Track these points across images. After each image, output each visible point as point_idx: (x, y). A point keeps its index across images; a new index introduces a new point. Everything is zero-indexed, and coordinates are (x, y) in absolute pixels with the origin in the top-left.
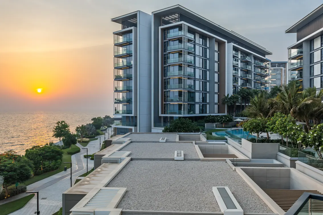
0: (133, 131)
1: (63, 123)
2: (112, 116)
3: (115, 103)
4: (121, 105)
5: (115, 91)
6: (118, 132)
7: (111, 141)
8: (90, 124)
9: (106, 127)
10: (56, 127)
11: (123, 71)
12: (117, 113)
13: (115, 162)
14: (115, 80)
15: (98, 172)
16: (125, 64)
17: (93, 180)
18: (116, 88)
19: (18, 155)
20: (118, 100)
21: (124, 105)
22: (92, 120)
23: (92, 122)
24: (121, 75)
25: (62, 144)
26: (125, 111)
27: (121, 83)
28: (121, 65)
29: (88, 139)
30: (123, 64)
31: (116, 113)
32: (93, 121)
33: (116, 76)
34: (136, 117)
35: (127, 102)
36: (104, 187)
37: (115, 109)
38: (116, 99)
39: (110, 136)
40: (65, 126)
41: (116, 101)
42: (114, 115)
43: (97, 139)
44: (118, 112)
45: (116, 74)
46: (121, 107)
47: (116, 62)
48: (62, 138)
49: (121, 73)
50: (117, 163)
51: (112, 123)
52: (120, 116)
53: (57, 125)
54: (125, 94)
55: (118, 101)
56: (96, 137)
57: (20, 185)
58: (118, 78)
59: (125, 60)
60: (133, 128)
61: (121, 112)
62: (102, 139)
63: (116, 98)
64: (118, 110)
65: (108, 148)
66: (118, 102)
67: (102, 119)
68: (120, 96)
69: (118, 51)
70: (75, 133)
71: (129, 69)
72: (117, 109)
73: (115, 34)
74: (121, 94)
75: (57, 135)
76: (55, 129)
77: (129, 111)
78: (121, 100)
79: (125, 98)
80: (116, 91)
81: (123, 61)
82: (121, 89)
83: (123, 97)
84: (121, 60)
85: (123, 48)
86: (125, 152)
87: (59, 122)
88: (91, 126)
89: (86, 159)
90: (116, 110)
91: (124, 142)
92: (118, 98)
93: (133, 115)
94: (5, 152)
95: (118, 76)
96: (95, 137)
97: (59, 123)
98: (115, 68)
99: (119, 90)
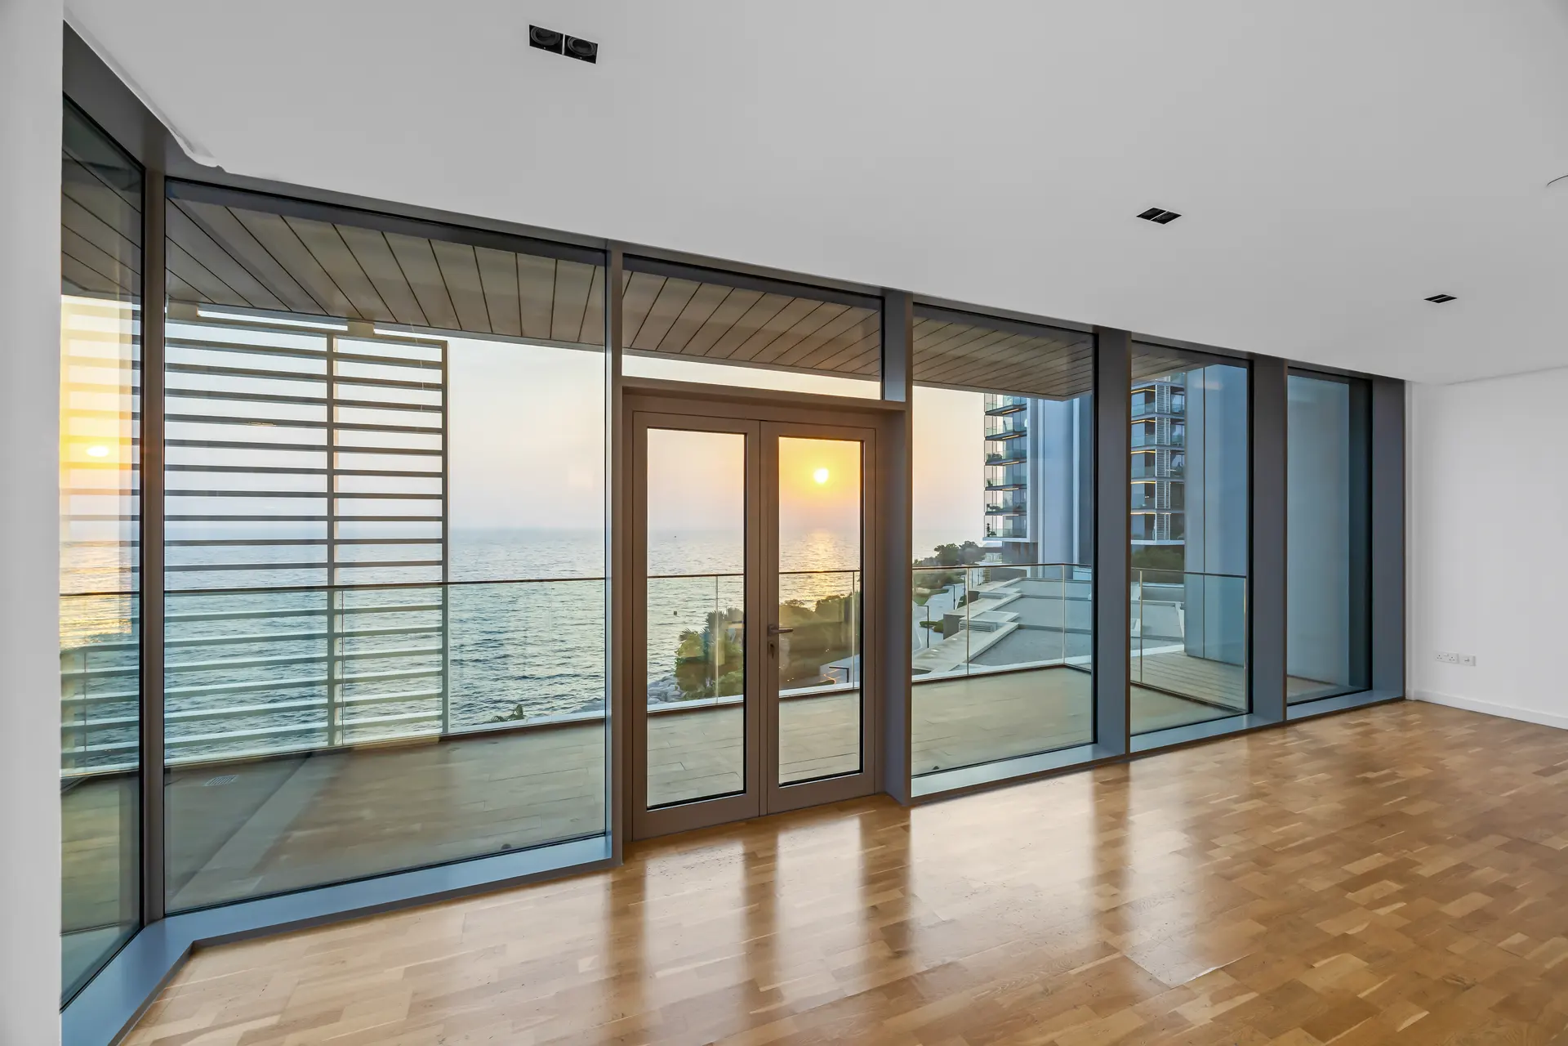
0: (1029, 575)
2: (981, 544)
3: (988, 513)
4: (1000, 518)
5: (987, 489)
6: (992, 575)
7: (978, 593)
8: (931, 558)
9: (967, 567)
11: (1005, 443)
12: (991, 534)
13: (988, 628)
14: (987, 463)
16: (1010, 427)
18: (989, 482)
20: (993, 508)
21: (1008, 518)
22: (936, 550)
23: (935, 554)
24: (1001, 454)
26: (1009, 530)
27: (1000, 471)
28: (1000, 430)
29: (927, 591)
30: (1006, 429)
31: (988, 536)
32: (938, 553)
33: (989, 456)
34: (1035, 545)
35: (1015, 512)
37: (986, 526)
38: (988, 506)
39: (976, 583)
41: (989, 510)
42: (984, 539)
43: (947, 591)
44: (993, 534)
45: (991, 453)
46: (1000, 523)
47: (989, 425)
49: (1000, 448)
50: (989, 630)
51: (982, 559)
52: (998, 543)
54: (1009, 495)
56: (944, 588)
58: (993, 460)
59: (1009, 420)
60: (1028, 569)
61: (1000, 534)
62: (959, 591)
63: (990, 502)
64: (994, 528)
65: (972, 605)
66: (993, 511)
67: (957, 549)
68: (1000, 498)
71: (1018, 439)
72: (991, 526)
74: (1000, 493)
77: (1018, 532)
78: (1002, 507)
79: (1010, 503)
80: (990, 487)
81: (1004, 422)
82: (1000, 483)
83: (1005, 501)
84: (1000, 419)
86: (1006, 614)
90: (988, 528)
91: (1006, 595)
92: (994, 502)
93: (1027, 540)
95: (994, 455)
96: (941, 587)
98: (987, 438)
99: (997, 486)
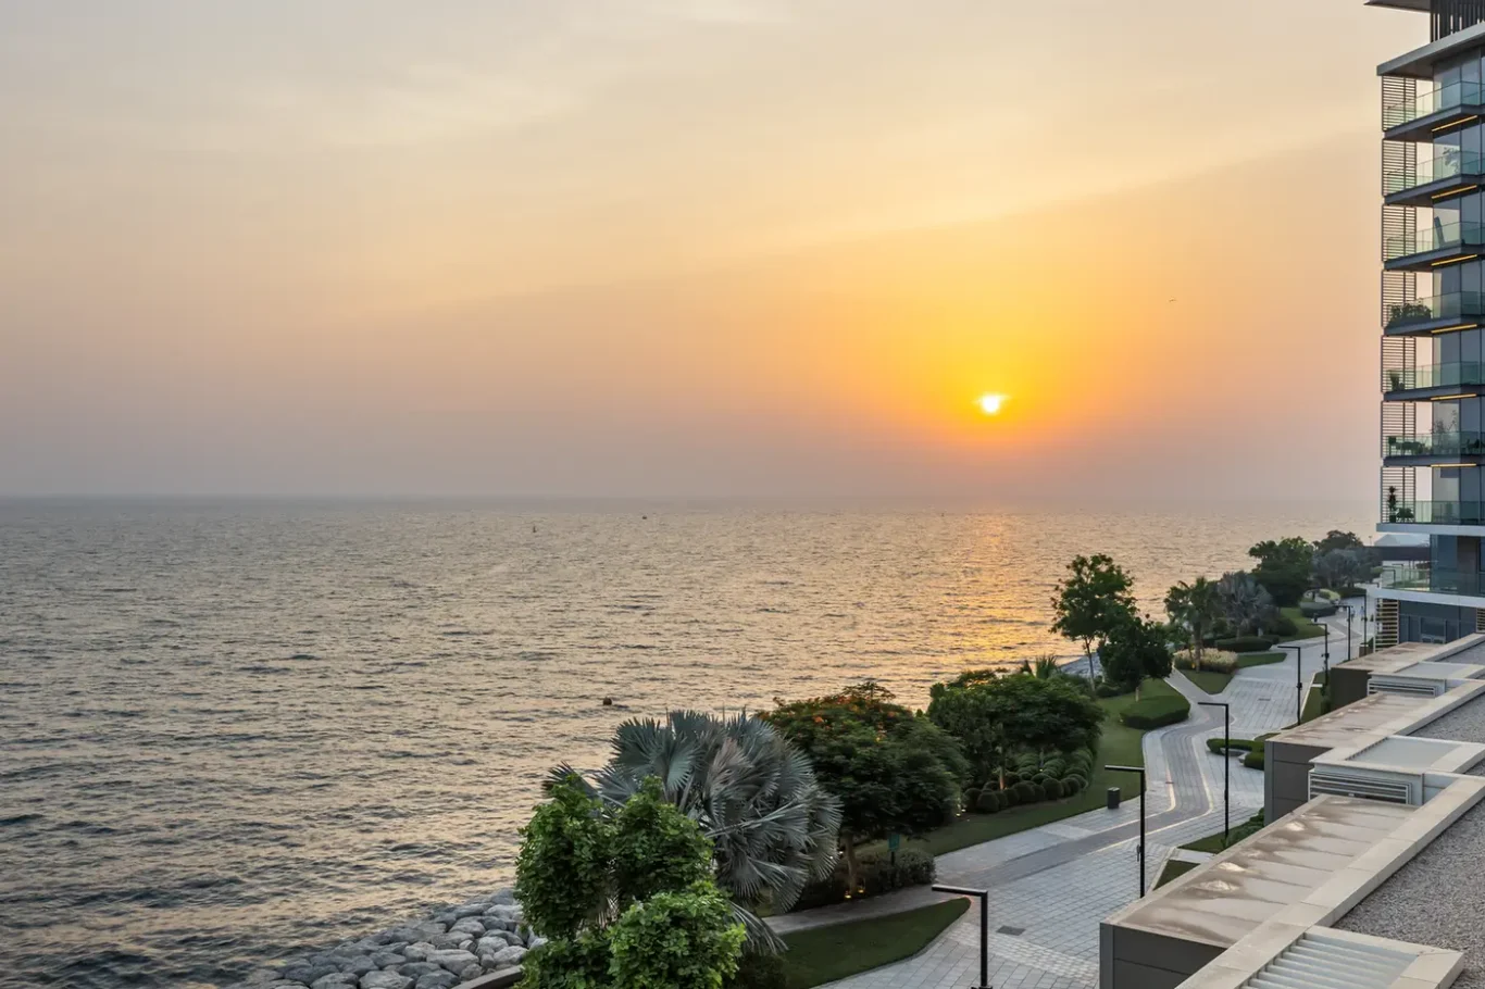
1: (1103, 568)
2: (1370, 536)
3: (1390, 461)
4: (1424, 475)
5: (1388, 397)
6: (1406, 624)
7: (1365, 675)
8: (1241, 575)
9: (1335, 596)
10: (1070, 584)
11: (1439, 276)
12: (1399, 514)
13: (1395, 793)
14: (1390, 330)
15: (1293, 838)
16: (1452, 235)
17: (1261, 877)
18: (1394, 379)
19: (898, 709)
20: (1406, 446)
21: (1445, 473)
22: (1253, 552)
23: (1251, 564)
24: (1429, 304)
25: (1099, 672)
26: (1449, 505)
27: (1425, 350)
28: (1425, 242)
29: (1228, 657)
30: (1441, 237)
31: (1393, 519)
32: (1259, 561)
33: (1395, 310)
35: (1464, 457)
36: (1320, 923)
37: (1387, 493)
38: (1392, 440)
39: (1357, 644)
40: (1114, 582)
41: (1395, 452)
42: (1380, 528)
43: (1281, 658)
44: (1407, 514)
45: (1399, 301)
46: (1422, 486)
47: (1395, 231)
48: (1095, 644)
49: (1425, 289)
50: (1403, 802)
51: (1370, 577)
52: (1418, 538)
53: (1072, 575)
54: (1450, 412)
55: (1408, 453)
56: (1274, 648)
57: (909, 848)
58: (1404, 322)
59: (1450, 216)
61: (1424, 514)
62: (1307, 662)
63: (1396, 431)
64: (1409, 498)
65: (1347, 715)
66: (1404, 453)
67: (1308, 553)
68: (1423, 421)
69: (1409, 163)
70: (1163, 618)
71: (1476, 264)
72: (1398, 495)
73: (1393, 73)
74: (1425, 410)
75: (1073, 626)
76: (1066, 596)
77: (1477, 510)
78: (1429, 444)
79: (1453, 433)
80: (1397, 391)
81: (1437, 221)
82: (1425, 381)
83: (1438, 428)
84: (1425, 215)
85: (1442, 148)
86: (1452, 748)
87: (1083, 561)
88: (1251, 585)
89: (1222, 760)
90: (1392, 500)
91: (1448, 686)
92: (1409, 430)
94: (849, 690)
95: (1407, 307)
96: (1267, 646)
97: (1078, 564)
98: (1391, 265)
99: (1416, 390)
